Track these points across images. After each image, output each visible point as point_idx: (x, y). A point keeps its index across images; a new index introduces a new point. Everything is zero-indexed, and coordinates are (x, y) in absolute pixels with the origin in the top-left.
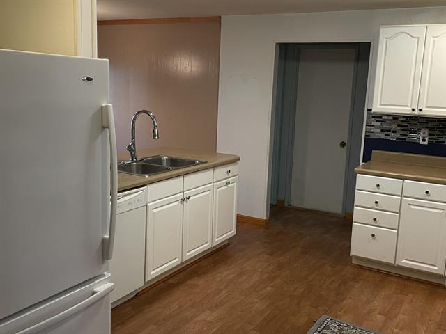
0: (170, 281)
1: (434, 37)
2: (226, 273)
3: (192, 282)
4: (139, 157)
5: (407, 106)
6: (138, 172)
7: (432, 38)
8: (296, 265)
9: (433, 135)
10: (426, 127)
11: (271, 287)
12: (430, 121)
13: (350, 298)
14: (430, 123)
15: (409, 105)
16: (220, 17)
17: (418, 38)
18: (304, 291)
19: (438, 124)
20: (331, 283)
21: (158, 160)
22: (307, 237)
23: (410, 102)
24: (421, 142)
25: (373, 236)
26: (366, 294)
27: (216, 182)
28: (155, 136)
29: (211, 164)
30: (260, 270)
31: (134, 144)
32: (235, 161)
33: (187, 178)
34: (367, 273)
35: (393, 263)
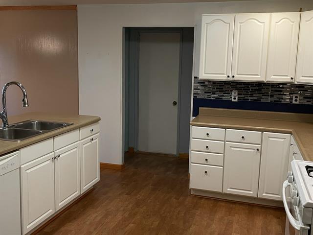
0: (45, 230)
1: (240, 23)
2: (94, 216)
3: (65, 228)
4: (11, 123)
5: (224, 74)
6: (10, 138)
7: (239, 24)
8: (149, 201)
9: (241, 94)
10: (236, 89)
11: (133, 223)
12: (238, 84)
13: (195, 225)
14: (238, 86)
15: (225, 73)
16: (77, 6)
17: (229, 23)
18: (159, 224)
19: (244, 86)
20: (178, 213)
21: (29, 125)
22: (155, 176)
23: (225, 71)
24: (233, 100)
25: (206, 172)
26: (205, 219)
27: (81, 140)
28: (25, 104)
29: (77, 125)
30: (122, 209)
31: (5, 112)
32: (97, 121)
33: (57, 139)
34: (203, 201)
35: (221, 191)
